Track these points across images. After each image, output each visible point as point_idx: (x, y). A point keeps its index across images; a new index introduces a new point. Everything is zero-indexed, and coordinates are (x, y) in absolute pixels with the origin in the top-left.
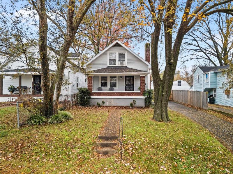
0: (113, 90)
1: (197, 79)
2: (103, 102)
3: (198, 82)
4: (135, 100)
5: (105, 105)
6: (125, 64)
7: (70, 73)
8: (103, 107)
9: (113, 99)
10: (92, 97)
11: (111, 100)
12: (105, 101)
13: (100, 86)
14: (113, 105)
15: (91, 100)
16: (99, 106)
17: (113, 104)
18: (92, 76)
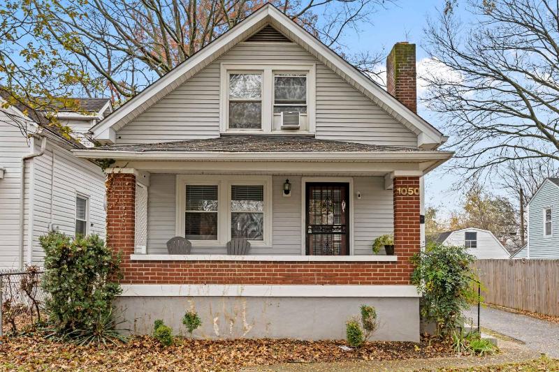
0: (246, 251)
1: (545, 221)
2: (191, 321)
3: (548, 233)
4: (369, 304)
5: (199, 333)
6: (309, 123)
7: (31, 165)
8: (192, 344)
9: (244, 303)
10: (127, 290)
11: (237, 305)
12: (201, 312)
13: (180, 232)
14: (244, 336)
15: (120, 305)
16: (164, 341)
17: (249, 330)
18: (131, 171)
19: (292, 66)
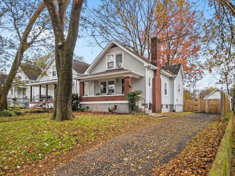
4: (116, 105)
6: (122, 65)
12: (90, 106)
14: (99, 111)
19: (118, 52)
